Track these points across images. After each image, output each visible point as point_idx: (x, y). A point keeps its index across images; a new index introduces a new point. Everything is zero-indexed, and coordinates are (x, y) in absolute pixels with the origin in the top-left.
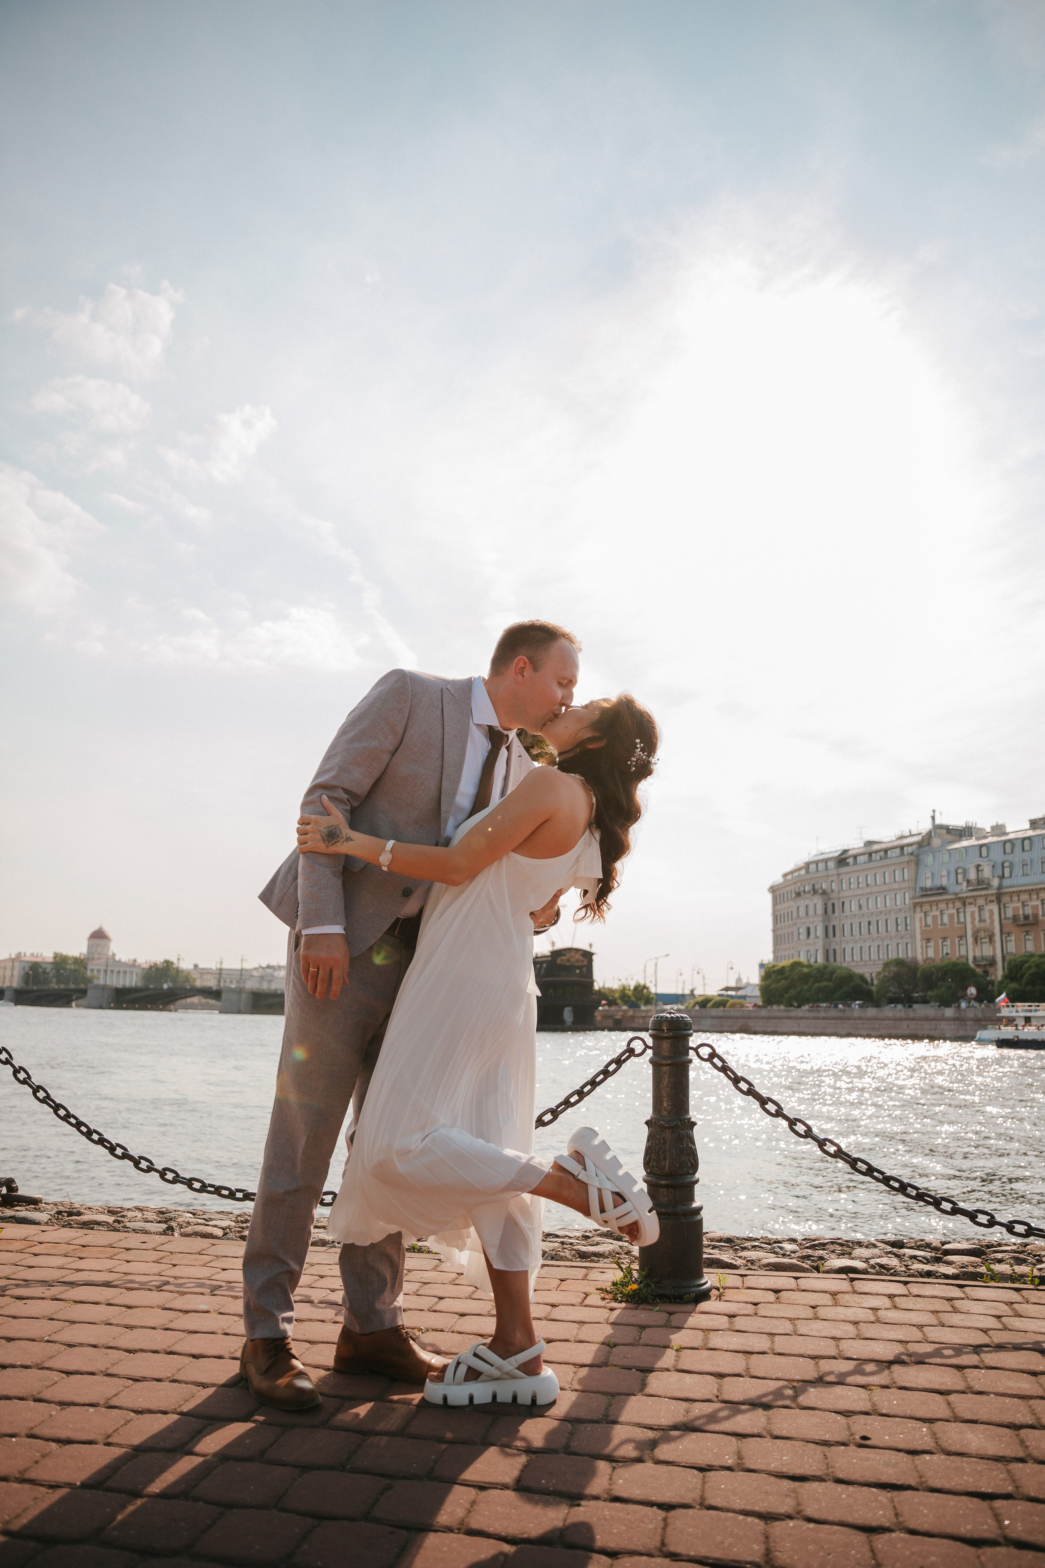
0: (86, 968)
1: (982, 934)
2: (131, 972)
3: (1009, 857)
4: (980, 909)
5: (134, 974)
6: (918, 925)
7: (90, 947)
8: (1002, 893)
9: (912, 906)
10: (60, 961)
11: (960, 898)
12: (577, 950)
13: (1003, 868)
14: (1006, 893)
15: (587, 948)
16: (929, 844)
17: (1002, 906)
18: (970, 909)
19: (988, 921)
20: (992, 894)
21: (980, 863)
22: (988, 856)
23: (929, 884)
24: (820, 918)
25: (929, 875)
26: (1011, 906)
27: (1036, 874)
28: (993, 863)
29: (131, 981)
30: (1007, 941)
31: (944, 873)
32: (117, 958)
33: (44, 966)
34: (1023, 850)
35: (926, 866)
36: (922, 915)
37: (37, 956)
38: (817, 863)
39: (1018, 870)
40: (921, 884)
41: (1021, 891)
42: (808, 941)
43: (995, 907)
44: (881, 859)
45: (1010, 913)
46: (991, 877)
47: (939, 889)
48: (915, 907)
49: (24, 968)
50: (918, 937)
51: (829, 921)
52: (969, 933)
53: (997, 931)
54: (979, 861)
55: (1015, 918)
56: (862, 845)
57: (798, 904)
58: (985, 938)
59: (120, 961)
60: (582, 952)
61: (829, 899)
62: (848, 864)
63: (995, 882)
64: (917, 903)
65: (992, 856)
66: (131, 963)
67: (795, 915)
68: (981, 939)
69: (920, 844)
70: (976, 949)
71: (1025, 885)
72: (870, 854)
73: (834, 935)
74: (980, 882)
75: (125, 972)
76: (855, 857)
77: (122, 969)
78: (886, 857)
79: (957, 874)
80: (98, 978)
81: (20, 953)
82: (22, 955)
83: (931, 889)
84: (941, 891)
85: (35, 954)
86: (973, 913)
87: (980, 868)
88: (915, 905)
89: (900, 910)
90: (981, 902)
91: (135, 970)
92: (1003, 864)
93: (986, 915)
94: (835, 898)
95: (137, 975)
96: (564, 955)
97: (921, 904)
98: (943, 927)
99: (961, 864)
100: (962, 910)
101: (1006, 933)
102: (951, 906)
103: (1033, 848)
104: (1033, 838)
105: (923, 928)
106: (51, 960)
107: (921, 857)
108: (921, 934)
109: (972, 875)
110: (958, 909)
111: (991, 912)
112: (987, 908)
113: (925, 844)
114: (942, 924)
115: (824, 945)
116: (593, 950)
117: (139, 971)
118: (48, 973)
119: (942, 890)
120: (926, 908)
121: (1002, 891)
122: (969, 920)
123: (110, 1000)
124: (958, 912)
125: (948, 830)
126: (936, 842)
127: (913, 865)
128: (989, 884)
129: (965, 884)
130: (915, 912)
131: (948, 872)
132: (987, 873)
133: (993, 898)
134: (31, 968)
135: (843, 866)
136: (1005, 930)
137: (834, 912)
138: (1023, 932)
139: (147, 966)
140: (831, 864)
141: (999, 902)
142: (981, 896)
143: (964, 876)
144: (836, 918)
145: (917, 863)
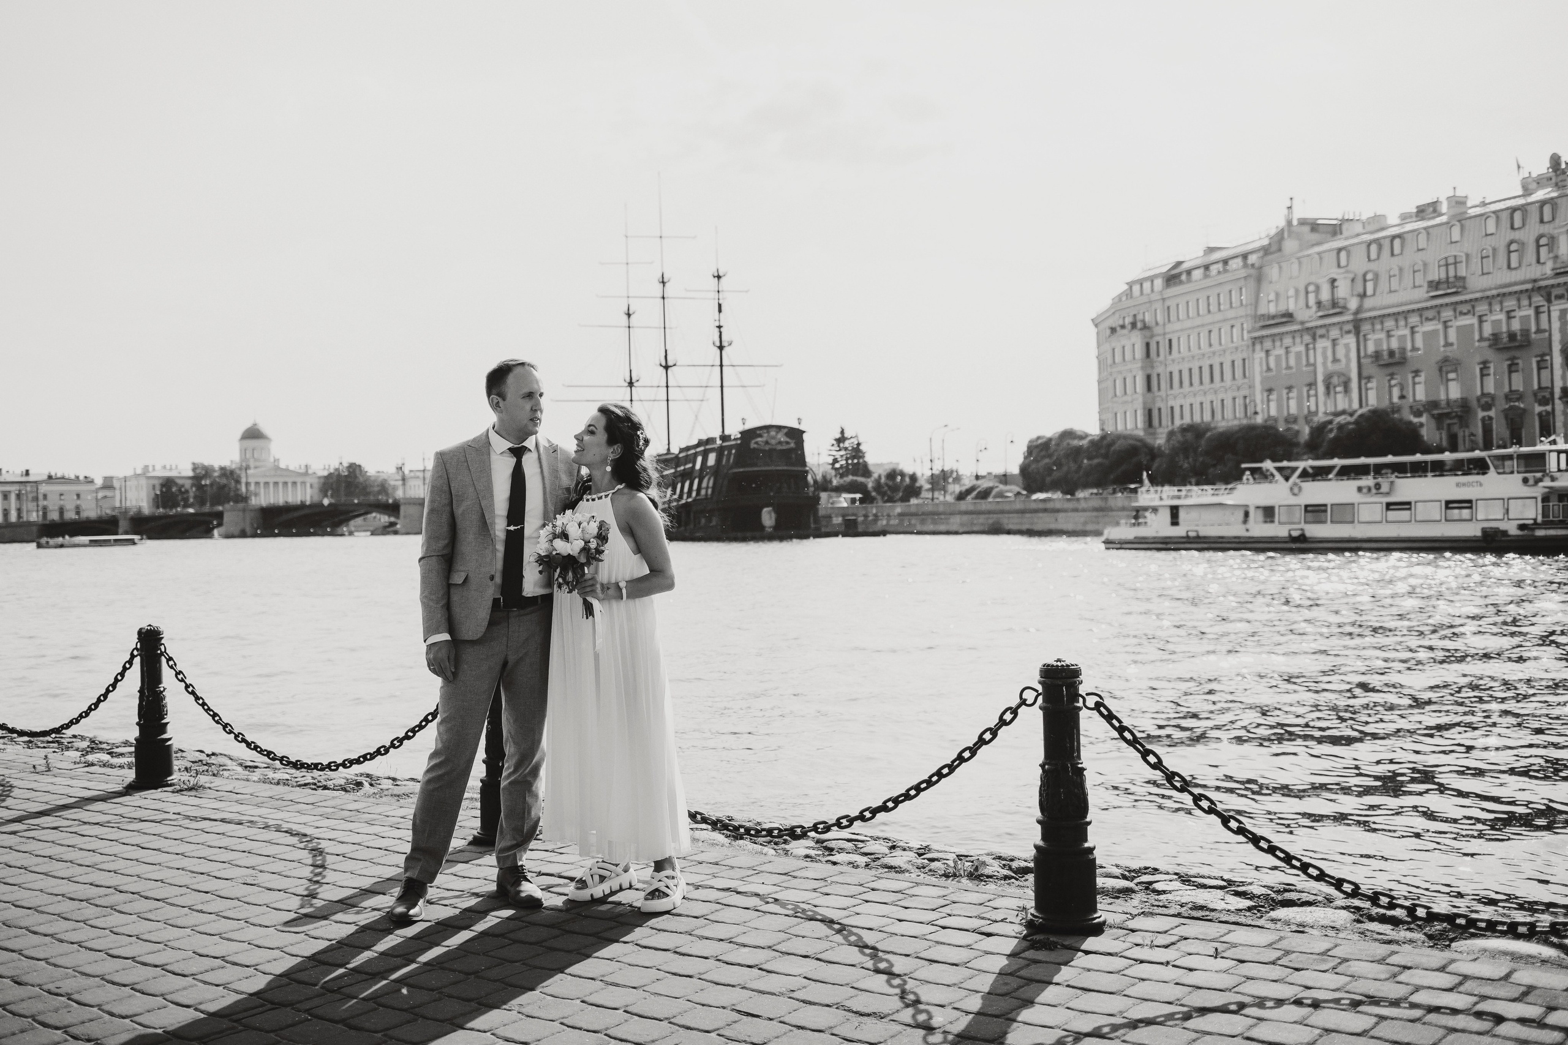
0: (238, 482)
1: (1335, 380)
2: (304, 483)
3: (1373, 266)
4: (1334, 342)
5: (308, 485)
6: (1257, 369)
7: (243, 451)
8: (1361, 320)
9: (1250, 342)
10: (201, 474)
11: (1308, 329)
12: (779, 428)
13: (1365, 281)
14: (1366, 319)
15: (795, 425)
16: (1280, 250)
17: (1361, 339)
18: (1322, 344)
19: (1344, 361)
20: (1348, 322)
21: (1335, 276)
22: (1347, 266)
23: (1272, 309)
24: (1139, 365)
25: (1272, 297)
26: (1372, 337)
27: (1405, 289)
28: (1351, 276)
29: (304, 495)
30: (1367, 389)
31: (1291, 292)
32: (282, 465)
33: (180, 482)
34: (1392, 254)
35: (1271, 282)
36: (1263, 355)
37: (171, 469)
38: (1141, 282)
39: (1383, 285)
40: (1262, 310)
41: (1384, 316)
42: (1125, 398)
43: (1351, 340)
44: (1219, 272)
45: (1371, 348)
46: (1347, 296)
47: (1283, 316)
48: (1254, 344)
49: (154, 487)
50: (1258, 387)
51: (1152, 367)
52: (1320, 378)
53: (1354, 375)
54: (1334, 273)
55: (1377, 355)
56: (1201, 253)
57: (1113, 345)
58: (1339, 385)
59: (287, 470)
60: (786, 430)
61: (1152, 336)
62: (1181, 282)
63: (1353, 304)
64: (1255, 338)
65: (1352, 267)
66: (303, 470)
67: (1110, 361)
68: (1335, 387)
69: (1266, 251)
70: (1328, 402)
71: (1393, 306)
72: (1207, 267)
73: (1159, 389)
74: (1334, 304)
75: (294, 483)
76: (1189, 272)
77: (290, 480)
78: (1226, 271)
79: (1307, 293)
80: (256, 495)
81: (146, 467)
82: (151, 469)
83: (1273, 317)
84: (1284, 320)
85: (168, 467)
86: (1325, 349)
87: (1336, 284)
88: (1255, 341)
89: (1237, 348)
90: (1334, 333)
91: (309, 480)
92: (1365, 275)
93: (1341, 352)
94: (1159, 335)
95: (311, 486)
96: (760, 436)
97: (1261, 339)
98: (1288, 372)
99: (1313, 279)
100: (1311, 346)
101: (1366, 378)
102: (1298, 340)
103: (1404, 252)
104: (1405, 235)
105: (1265, 374)
106: (191, 474)
107: (1266, 270)
108: (1262, 382)
109: (1325, 296)
110: (1307, 345)
111: (1347, 346)
112: (1342, 342)
113: (1274, 248)
114: (1288, 367)
115: (1145, 403)
116: (802, 428)
117: (315, 481)
118: (187, 491)
119: (1289, 316)
120: (1268, 344)
121: (1361, 316)
122: (1320, 360)
123: (255, 525)
124: (1307, 349)
125: (1314, 226)
126: (1290, 245)
127: (1252, 283)
128: (1345, 307)
129: (1314, 308)
130: (1254, 351)
131: (1297, 291)
132: (1343, 290)
133: (1350, 327)
134: (162, 485)
135: (1175, 284)
136: (1365, 374)
137: (1158, 355)
138: (1387, 375)
139: (326, 473)
140: (1159, 283)
141: (1357, 331)
142: (1334, 324)
143: (1317, 296)
144: (1161, 362)
145: (1259, 279)
